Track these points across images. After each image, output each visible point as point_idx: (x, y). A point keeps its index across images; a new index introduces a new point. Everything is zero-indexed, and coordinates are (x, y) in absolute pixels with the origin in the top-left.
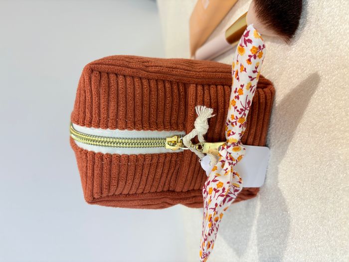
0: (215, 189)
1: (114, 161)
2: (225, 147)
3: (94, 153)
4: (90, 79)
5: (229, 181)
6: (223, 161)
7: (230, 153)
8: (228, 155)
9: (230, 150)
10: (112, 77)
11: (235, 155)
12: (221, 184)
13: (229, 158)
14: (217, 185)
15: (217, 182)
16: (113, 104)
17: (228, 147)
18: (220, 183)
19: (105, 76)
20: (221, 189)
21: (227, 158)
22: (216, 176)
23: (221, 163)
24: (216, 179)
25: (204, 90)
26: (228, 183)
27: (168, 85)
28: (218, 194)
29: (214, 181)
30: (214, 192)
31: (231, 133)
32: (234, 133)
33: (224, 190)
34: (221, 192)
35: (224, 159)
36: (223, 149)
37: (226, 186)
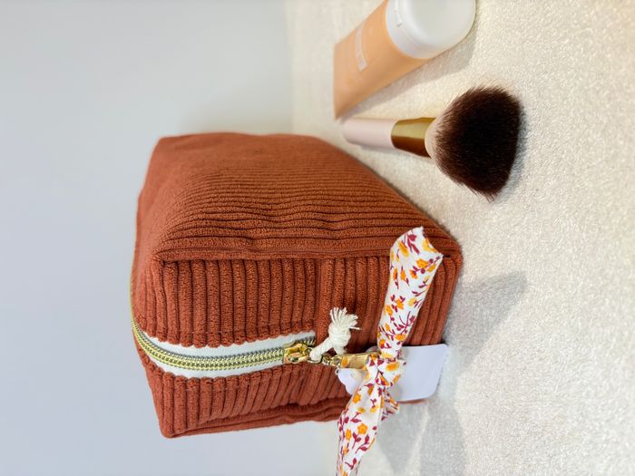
0: (355, 436)
1: (204, 387)
2: (376, 362)
3: (173, 377)
4: (162, 275)
5: (376, 425)
6: (370, 386)
7: (382, 373)
8: (379, 377)
9: (383, 367)
10: (197, 268)
11: (389, 376)
12: (363, 429)
13: (380, 382)
14: (359, 428)
15: (359, 424)
16: (199, 312)
17: (381, 362)
18: (363, 425)
19: (184, 268)
20: (363, 437)
21: (377, 381)
22: (358, 414)
23: (367, 388)
24: (358, 417)
25: (345, 268)
26: (375, 428)
27: (287, 267)
28: (358, 445)
29: (355, 421)
30: (352, 439)
31: (386, 345)
32: (389, 347)
33: (367, 439)
34: (363, 441)
35: (373, 381)
36: (372, 364)
37: (371, 433)
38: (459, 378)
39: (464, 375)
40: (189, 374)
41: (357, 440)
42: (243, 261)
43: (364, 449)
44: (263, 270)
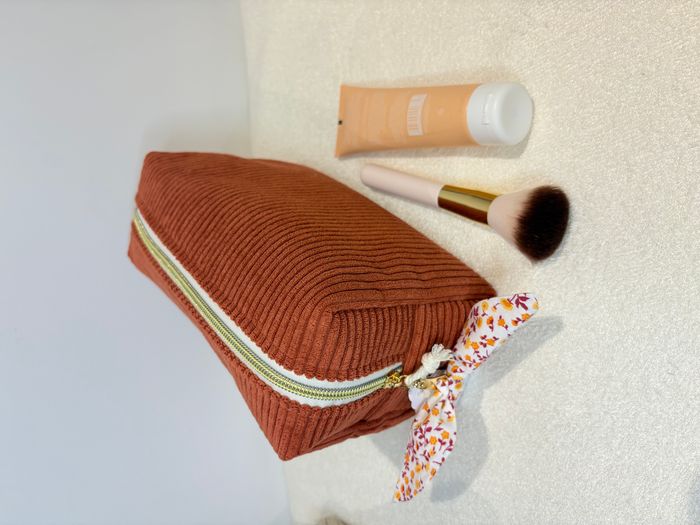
0: (440, 441)
1: (335, 412)
2: (447, 383)
5: (455, 431)
6: (444, 402)
9: (453, 387)
11: (456, 392)
12: (446, 435)
13: (451, 398)
14: (442, 434)
15: (442, 431)
16: (349, 353)
17: (451, 383)
18: (445, 432)
20: (447, 441)
21: (449, 397)
22: (440, 424)
24: (441, 427)
25: (432, 311)
26: (455, 433)
27: (399, 312)
28: (444, 447)
29: (438, 429)
30: (439, 444)
31: (458, 370)
32: (461, 371)
33: (451, 442)
34: (448, 444)
35: (444, 398)
36: (444, 385)
37: (454, 438)
38: (485, 390)
39: (493, 388)
40: (323, 403)
41: (444, 444)
42: (375, 308)
43: (450, 450)
44: (387, 315)
